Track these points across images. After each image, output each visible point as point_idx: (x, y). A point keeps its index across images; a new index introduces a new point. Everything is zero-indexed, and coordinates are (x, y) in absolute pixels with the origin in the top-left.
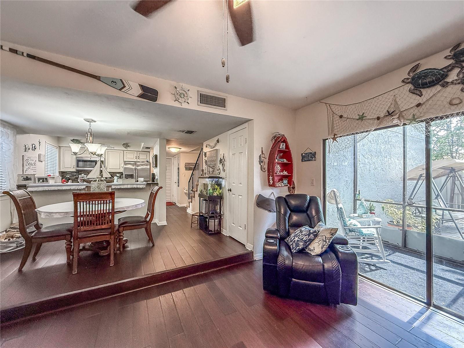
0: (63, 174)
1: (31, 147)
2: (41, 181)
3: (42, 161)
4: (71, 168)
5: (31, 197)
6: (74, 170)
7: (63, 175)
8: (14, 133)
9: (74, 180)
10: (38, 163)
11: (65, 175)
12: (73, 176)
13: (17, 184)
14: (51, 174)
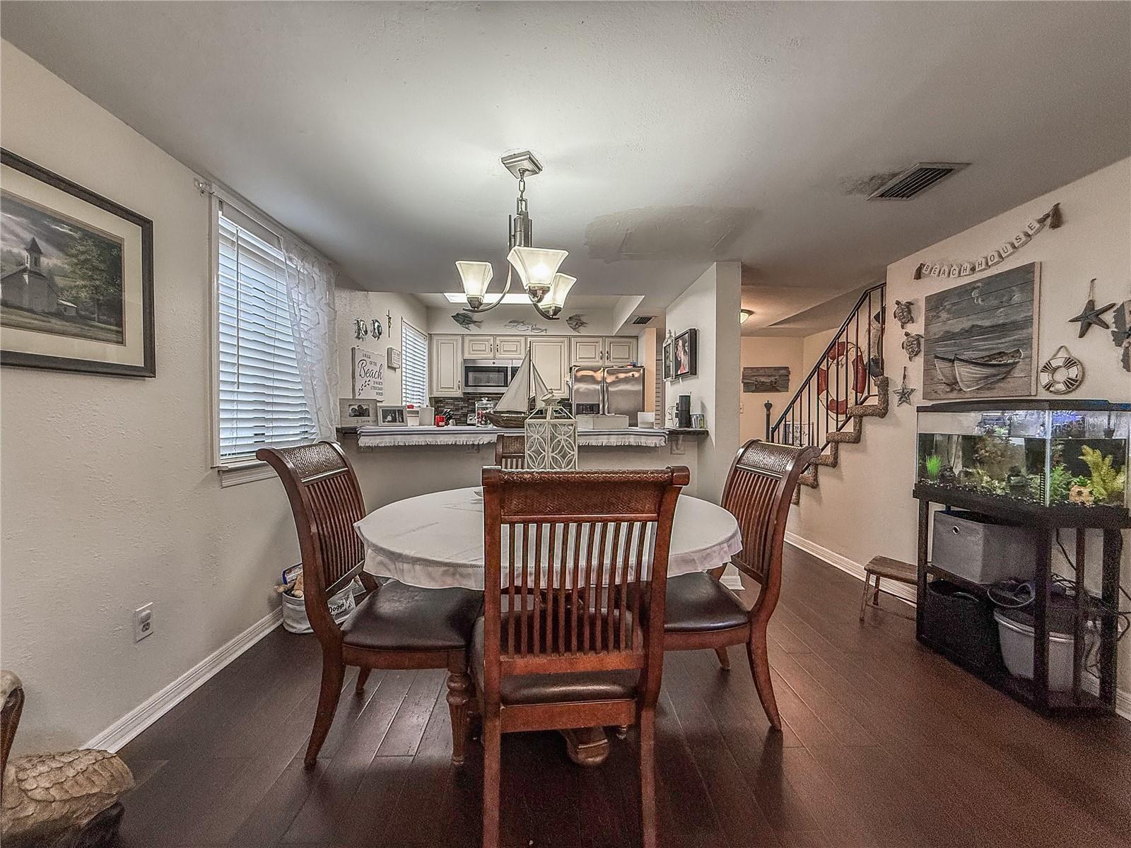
0: (437, 402)
1: (370, 328)
2: (389, 418)
3: (394, 369)
4: (453, 388)
5: (348, 471)
6: (459, 394)
7: (438, 407)
8: (329, 283)
9: (460, 419)
10: (387, 372)
11: (442, 407)
12: (457, 410)
13: (340, 426)
14: (415, 405)
